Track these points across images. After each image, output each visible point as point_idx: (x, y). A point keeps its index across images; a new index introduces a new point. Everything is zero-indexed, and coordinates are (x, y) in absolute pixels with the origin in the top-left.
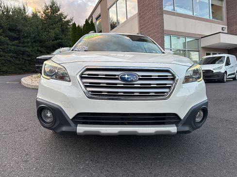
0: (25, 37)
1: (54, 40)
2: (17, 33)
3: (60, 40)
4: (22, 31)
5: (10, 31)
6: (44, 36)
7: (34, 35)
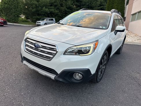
0: (83, 5)
1: (99, 6)
2: (80, 3)
3: (103, 6)
4: (82, 2)
5: (77, 2)
6: (93, 4)
7: (88, 4)
